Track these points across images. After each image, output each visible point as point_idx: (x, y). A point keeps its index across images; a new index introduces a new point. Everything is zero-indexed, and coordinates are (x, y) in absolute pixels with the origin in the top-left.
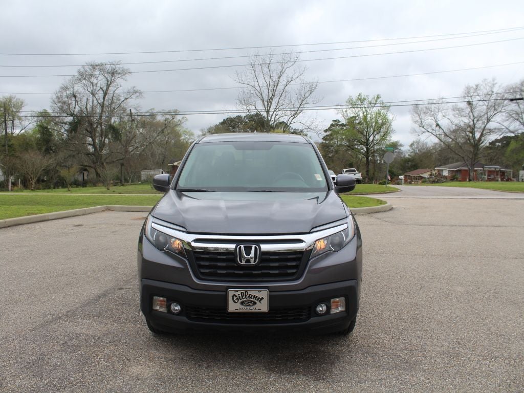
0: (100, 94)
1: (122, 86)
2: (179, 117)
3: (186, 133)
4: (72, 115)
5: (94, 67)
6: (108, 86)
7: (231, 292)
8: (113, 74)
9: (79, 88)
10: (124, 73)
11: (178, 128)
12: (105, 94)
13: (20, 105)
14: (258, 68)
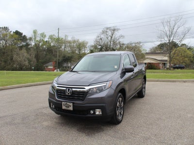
0: (110, 38)
1: (117, 34)
2: (141, 44)
3: (144, 50)
4: (101, 45)
5: (107, 28)
6: (112, 35)
7: (63, 103)
8: (114, 30)
9: (102, 36)
10: (118, 30)
11: (140, 49)
12: (111, 38)
13: (87, 43)
14: (165, 24)
